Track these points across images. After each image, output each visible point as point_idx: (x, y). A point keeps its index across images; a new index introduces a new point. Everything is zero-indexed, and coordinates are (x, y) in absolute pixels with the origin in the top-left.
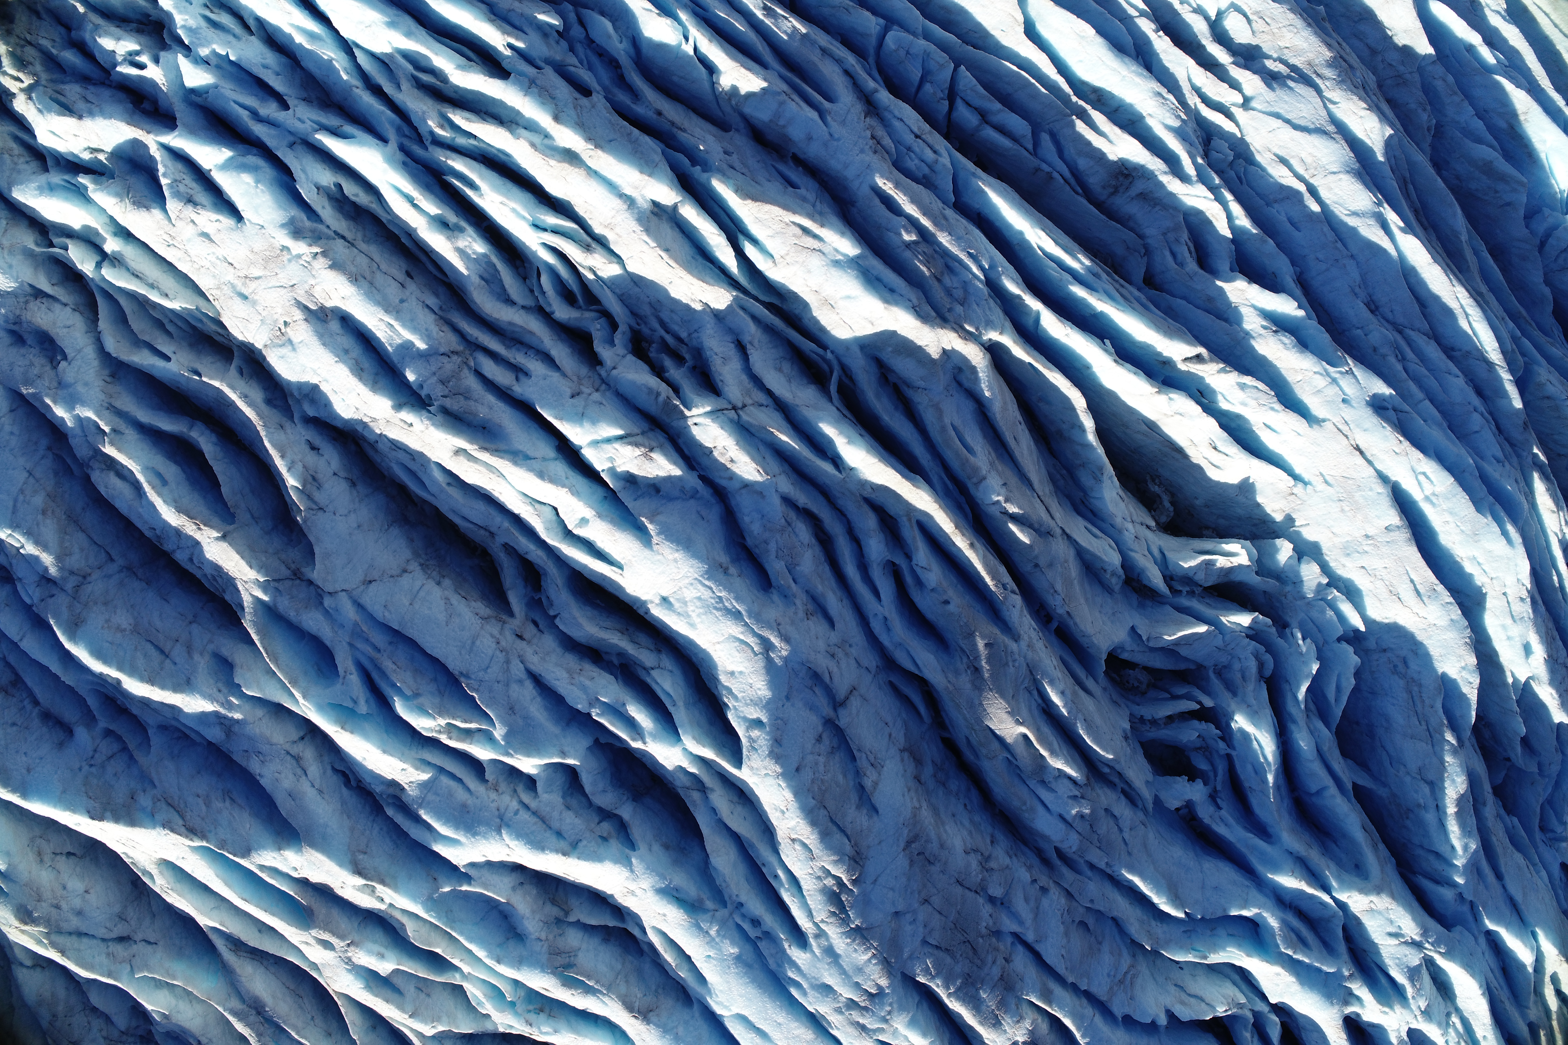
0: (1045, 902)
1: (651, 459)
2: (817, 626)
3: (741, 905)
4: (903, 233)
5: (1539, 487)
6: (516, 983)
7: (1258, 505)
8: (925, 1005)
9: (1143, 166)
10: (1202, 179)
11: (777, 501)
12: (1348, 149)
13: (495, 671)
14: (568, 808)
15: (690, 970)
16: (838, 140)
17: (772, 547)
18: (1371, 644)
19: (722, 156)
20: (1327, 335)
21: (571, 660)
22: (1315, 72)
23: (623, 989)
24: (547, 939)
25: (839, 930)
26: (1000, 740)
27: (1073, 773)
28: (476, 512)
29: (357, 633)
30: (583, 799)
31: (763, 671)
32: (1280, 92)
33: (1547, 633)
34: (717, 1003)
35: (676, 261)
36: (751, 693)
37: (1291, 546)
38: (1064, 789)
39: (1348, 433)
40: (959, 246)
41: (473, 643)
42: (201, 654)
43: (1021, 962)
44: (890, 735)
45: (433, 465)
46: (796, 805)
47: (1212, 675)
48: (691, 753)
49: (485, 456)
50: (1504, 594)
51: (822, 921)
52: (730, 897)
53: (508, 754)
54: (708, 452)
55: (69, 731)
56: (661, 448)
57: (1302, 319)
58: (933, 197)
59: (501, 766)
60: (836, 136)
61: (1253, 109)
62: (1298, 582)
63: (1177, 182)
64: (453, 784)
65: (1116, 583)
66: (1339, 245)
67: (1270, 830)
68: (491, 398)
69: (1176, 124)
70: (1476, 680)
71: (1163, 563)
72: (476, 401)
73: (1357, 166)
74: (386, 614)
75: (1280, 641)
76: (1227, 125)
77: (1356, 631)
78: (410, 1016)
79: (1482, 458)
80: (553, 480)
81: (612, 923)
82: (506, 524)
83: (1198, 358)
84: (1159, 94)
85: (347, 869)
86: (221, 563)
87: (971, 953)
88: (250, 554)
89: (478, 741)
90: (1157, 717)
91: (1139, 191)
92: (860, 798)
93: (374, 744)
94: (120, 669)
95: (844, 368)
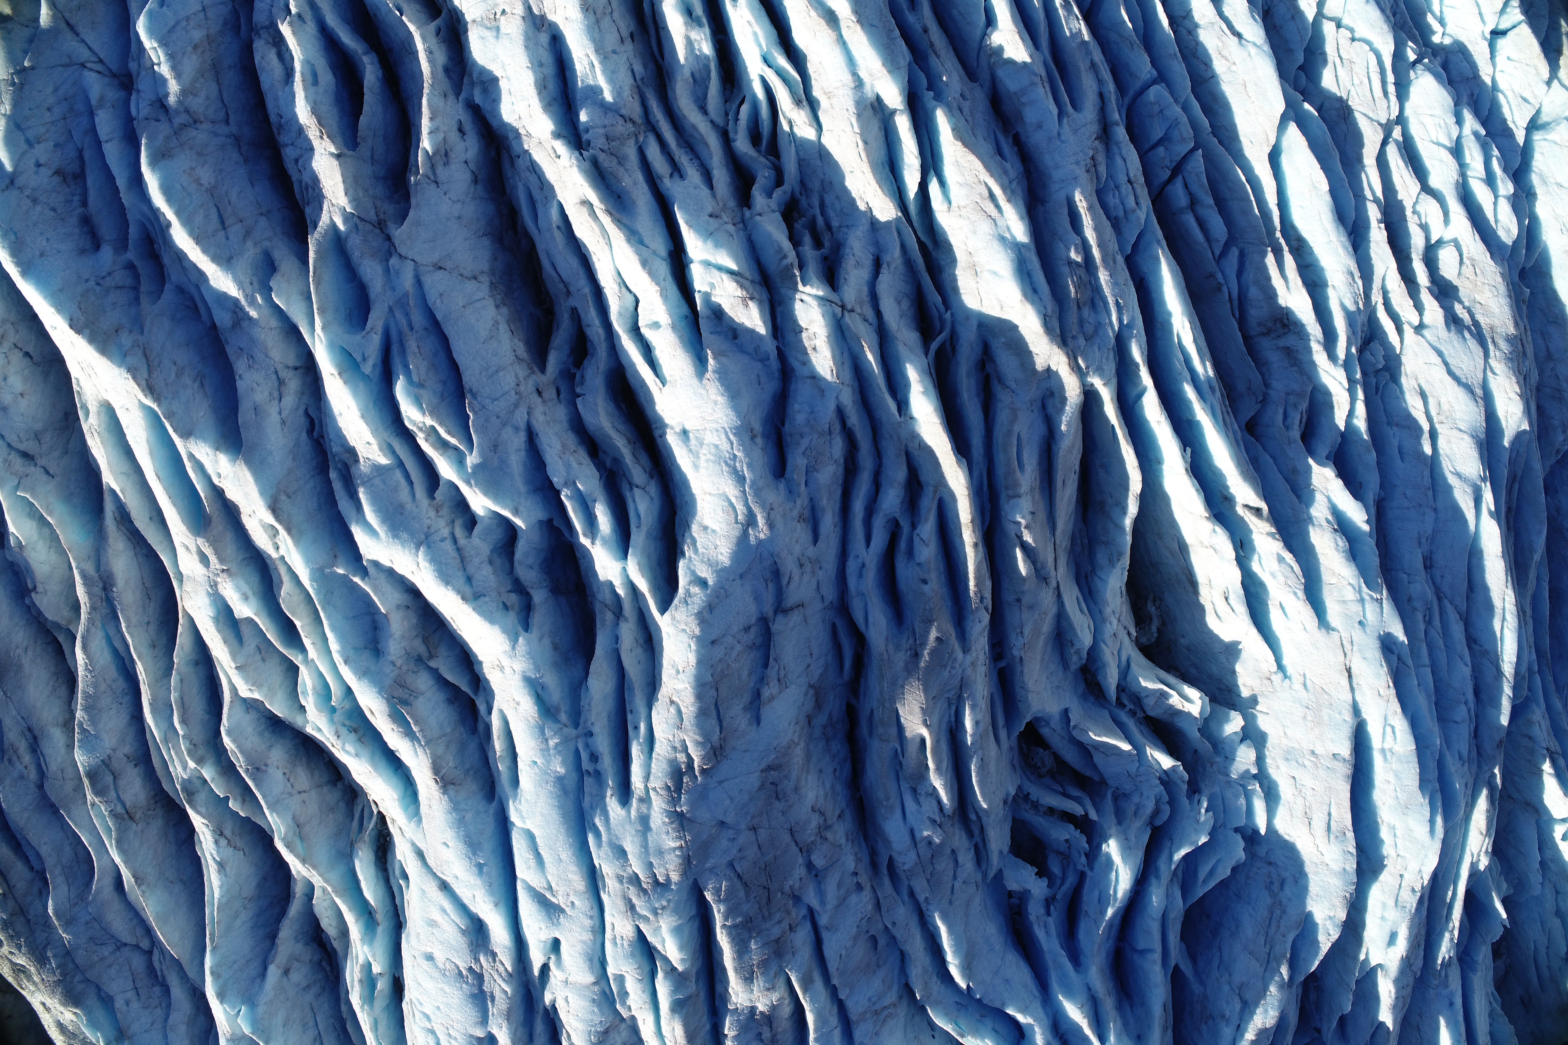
0: (854, 898)
1: (747, 306)
2: (803, 533)
3: (591, 734)
4: (1072, 250)
5: (1482, 804)
6: (349, 691)
7: (1234, 672)
8: (696, 924)
9: (1303, 325)
10: (1347, 366)
11: (832, 406)
12: (1483, 418)
13: (501, 406)
14: (491, 563)
15: (509, 768)
16: (1063, 142)
17: (805, 443)
18: (1262, 851)
19: (957, 95)
20: (1377, 560)
21: (571, 439)
22: (1493, 338)
23: (440, 750)
24: (400, 668)
25: (664, 806)
26: (900, 728)
27: (945, 798)
28: (568, 265)
29: (402, 303)
30: (508, 565)
31: (734, 540)
32: (1453, 335)
33: (1416, 937)
34: (516, 809)
35: (868, 156)
36: (712, 553)
37: (1243, 723)
38: (929, 807)
39: (1348, 653)
40: (1113, 290)
41: (497, 372)
42: (255, 244)
43: (802, 938)
44: (809, 666)
45: (555, 203)
46: (693, 671)
47: (1109, 795)
48: (628, 576)
49: (606, 220)
50: (1401, 876)
51: (654, 789)
52: (586, 721)
53: (468, 483)
54: (798, 330)
55: (97, 245)
56: (760, 303)
57: (1363, 533)
58: (1114, 238)
59: (454, 493)
60: (1063, 138)
61: (1423, 336)
62: (1230, 758)
63: (1325, 356)
64: (403, 482)
65: (1075, 662)
66: (1430, 493)
67: (1082, 958)
68: (639, 176)
69: (1352, 308)
70: (1335, 935)
71: (1125, 671)
72: (626, 170)
73: (1483, 436)
74: (438, 302)
75: (1185, 801)
76: (1393, 336)
77: (1256, 832)
78: (237, 668)
79: (1448, 747)
80: (652, 274)
81: (465, 688)
82: (587, 290)
83: (1257, 511)
84: (1352, 274)
85: (265, 500)
86: (321, 177)
87: (764, 900)
88: (352, 184)
89: (449, 457)
90: (1042, 801)
91: (1288, 344)
92: (751, 703)
93: (358, 405)
94: (178, 214)
95: (954, 336)
